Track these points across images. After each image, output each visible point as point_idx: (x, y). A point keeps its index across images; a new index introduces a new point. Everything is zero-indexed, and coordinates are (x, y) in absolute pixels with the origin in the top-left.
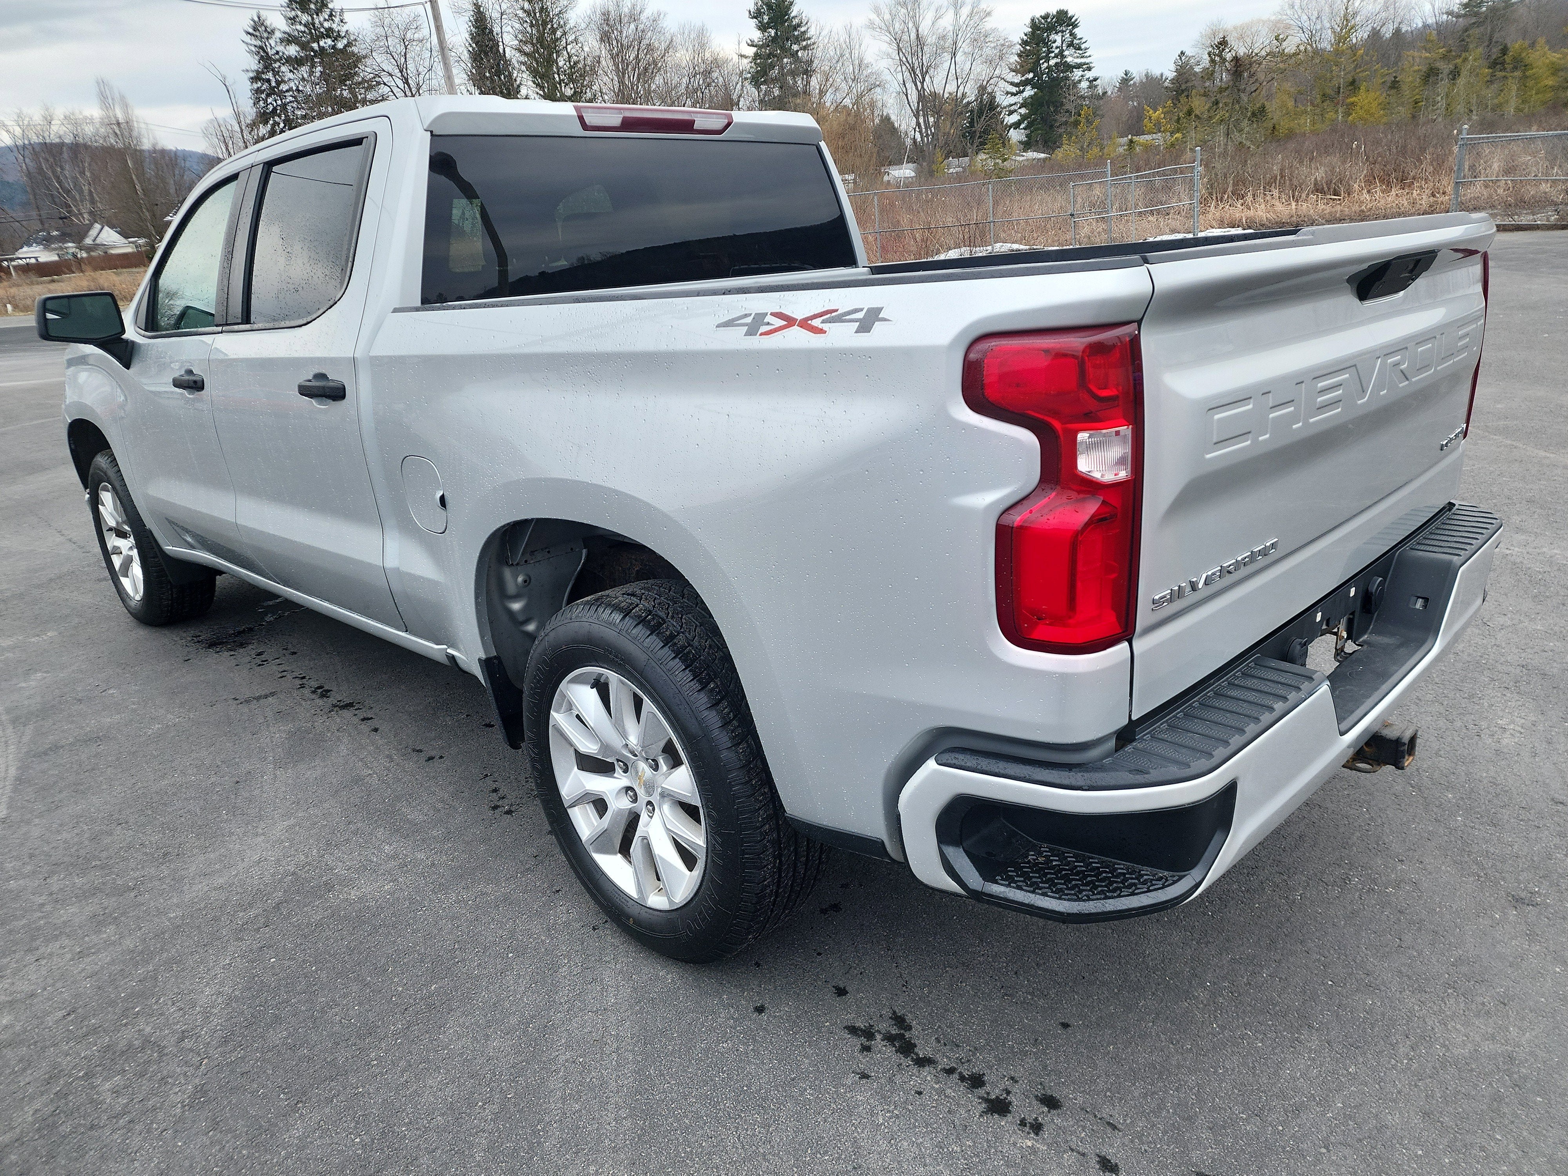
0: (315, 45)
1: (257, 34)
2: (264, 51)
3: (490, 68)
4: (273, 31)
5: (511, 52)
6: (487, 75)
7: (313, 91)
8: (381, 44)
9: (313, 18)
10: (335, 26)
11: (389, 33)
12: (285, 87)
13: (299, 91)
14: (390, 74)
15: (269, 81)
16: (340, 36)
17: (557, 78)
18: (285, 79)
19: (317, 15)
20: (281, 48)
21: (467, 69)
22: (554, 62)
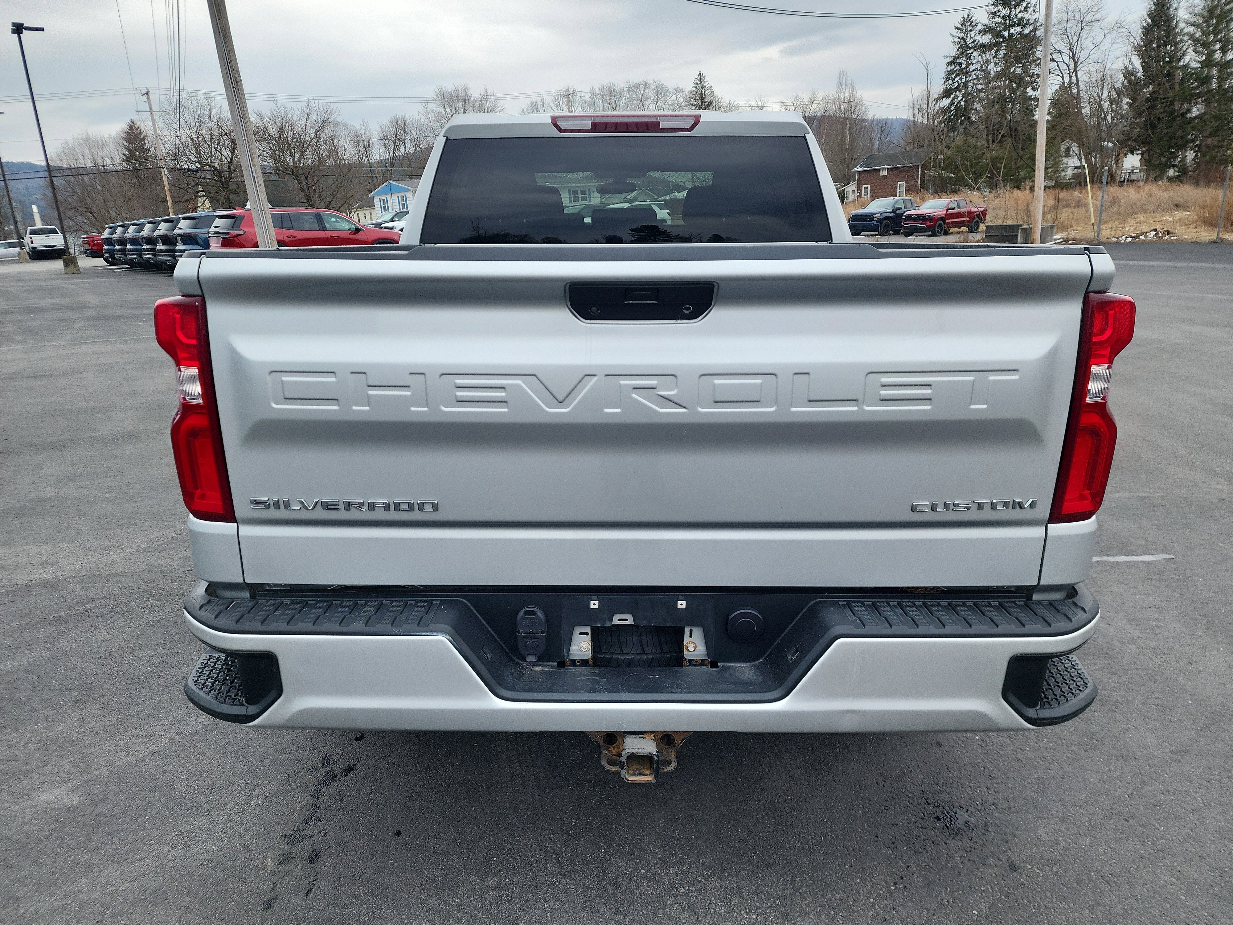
1: (964, 28)
2: (964, 41)
3: (1159, 40)
4: (976, 25)
5: (1182, 25)
6: (1155, 45)
7: (993, 69)
8: (1060, 27)
9: (1011, 11)
10: (1027, 16)
11: (1071, 17)
12: (972, 68)
13: (981, 70)
14: (1060, 52)
15: (961, 64)
16: (1028, 23)
17: (1218, 46)
18: (974, 62)
19: (1015, 8)
20: (978, 38)
21: (1135, 42)
22: (1221, 31)
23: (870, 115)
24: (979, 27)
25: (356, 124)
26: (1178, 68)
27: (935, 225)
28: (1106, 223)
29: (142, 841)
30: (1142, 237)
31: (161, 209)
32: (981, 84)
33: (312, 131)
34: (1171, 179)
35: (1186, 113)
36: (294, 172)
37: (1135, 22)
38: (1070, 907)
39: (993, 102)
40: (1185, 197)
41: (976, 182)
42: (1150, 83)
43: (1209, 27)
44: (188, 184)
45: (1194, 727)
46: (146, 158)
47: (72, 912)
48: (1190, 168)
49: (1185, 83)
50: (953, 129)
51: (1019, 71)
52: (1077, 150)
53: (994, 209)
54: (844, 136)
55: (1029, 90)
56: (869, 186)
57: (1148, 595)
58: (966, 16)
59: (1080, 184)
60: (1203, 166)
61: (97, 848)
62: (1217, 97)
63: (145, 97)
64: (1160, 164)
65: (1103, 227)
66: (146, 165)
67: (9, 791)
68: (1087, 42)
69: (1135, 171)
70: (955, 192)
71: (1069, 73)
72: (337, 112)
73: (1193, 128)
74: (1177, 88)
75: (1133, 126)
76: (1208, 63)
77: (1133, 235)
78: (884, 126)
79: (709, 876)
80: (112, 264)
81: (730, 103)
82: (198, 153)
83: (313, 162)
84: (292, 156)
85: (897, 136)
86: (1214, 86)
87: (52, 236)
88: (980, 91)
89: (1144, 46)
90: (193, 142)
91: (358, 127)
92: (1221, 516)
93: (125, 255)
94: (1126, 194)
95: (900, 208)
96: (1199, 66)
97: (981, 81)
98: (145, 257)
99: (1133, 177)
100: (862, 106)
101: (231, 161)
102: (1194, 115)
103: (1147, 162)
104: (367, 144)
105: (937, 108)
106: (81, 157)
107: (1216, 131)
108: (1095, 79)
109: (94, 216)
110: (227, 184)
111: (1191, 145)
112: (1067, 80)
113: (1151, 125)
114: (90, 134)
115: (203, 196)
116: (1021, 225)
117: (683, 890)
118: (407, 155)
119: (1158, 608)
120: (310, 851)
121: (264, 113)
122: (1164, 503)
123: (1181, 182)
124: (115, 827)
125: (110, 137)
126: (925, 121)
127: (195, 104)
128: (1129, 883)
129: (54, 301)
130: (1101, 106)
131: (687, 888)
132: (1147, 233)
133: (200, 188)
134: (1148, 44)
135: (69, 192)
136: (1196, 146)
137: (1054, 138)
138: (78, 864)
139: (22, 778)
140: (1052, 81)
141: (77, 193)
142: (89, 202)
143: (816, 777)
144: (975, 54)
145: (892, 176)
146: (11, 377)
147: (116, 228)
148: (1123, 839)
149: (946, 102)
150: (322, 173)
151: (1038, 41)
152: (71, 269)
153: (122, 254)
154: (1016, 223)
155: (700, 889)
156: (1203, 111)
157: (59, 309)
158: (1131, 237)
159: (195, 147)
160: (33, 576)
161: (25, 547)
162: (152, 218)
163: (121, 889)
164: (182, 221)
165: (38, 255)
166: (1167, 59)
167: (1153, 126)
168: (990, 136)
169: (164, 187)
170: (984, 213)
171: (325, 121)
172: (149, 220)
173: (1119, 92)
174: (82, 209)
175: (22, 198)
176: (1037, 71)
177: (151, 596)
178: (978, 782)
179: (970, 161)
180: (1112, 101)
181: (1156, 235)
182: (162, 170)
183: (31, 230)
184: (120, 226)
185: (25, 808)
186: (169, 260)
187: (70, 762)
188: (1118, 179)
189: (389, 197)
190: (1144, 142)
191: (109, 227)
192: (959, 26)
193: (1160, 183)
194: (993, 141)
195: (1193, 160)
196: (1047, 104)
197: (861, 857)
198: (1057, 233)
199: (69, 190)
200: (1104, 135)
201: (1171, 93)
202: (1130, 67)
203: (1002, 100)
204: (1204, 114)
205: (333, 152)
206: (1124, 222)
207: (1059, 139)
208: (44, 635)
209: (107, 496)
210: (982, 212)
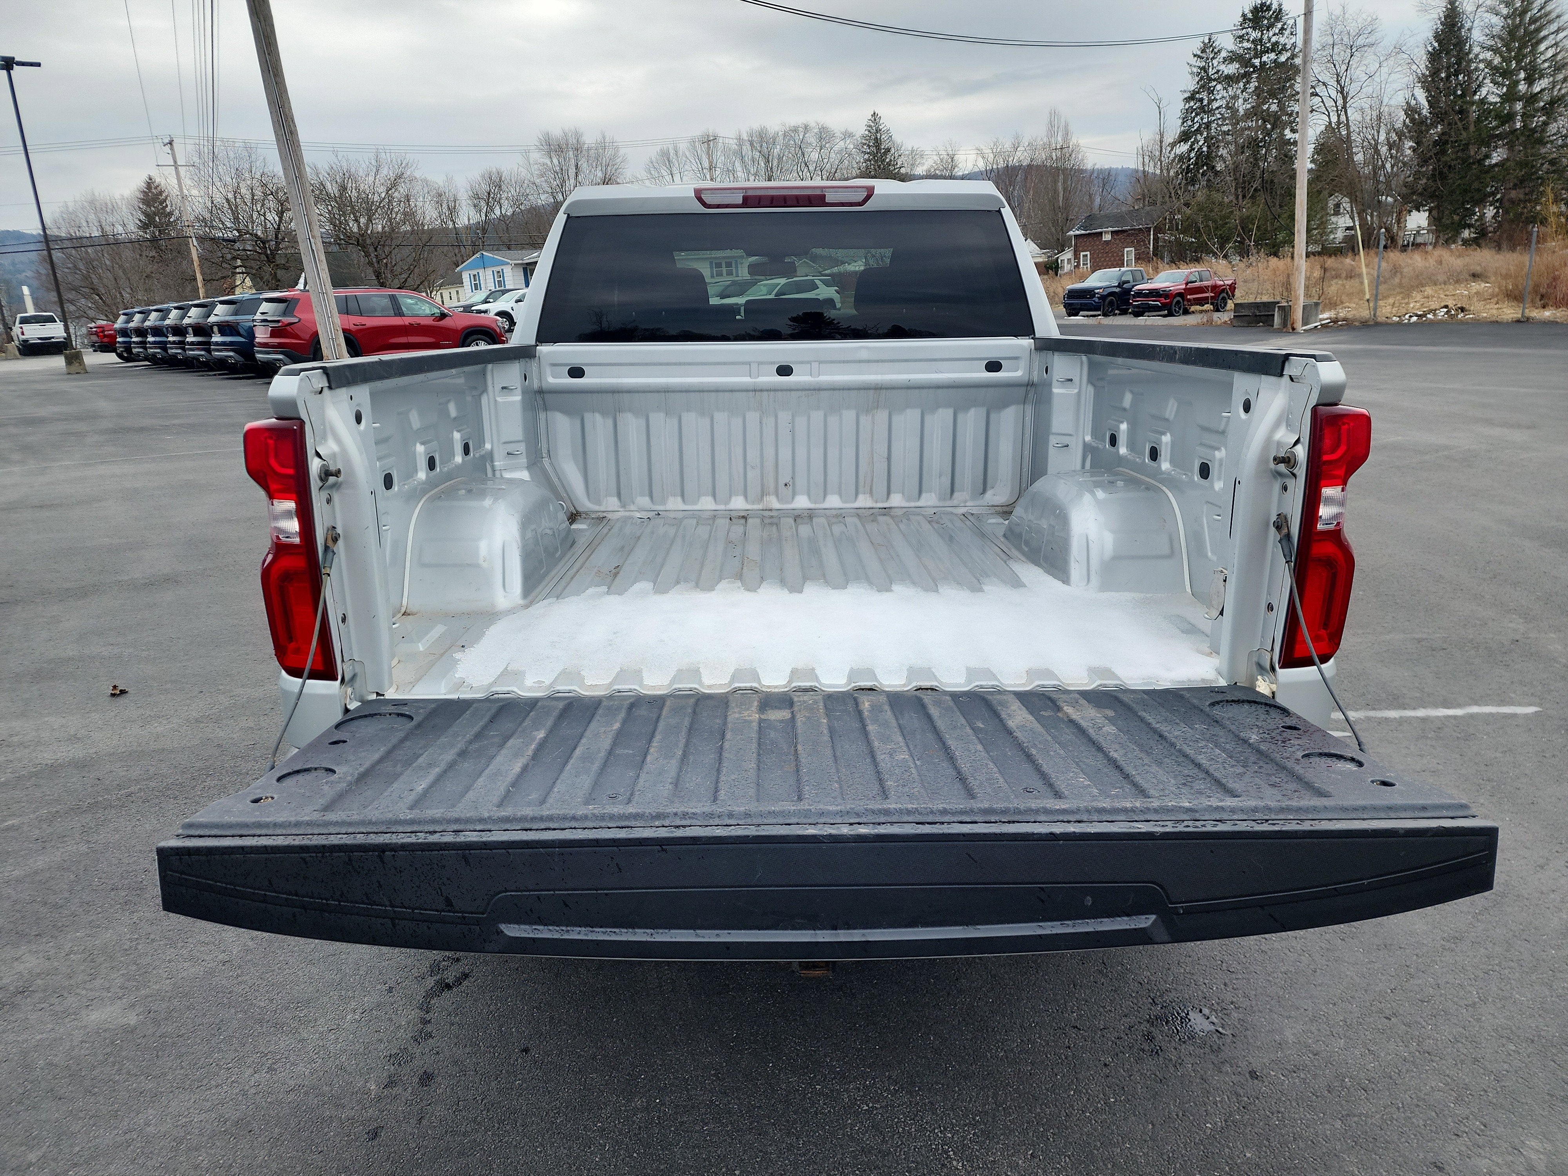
0: (1257, 62)
1: (1204, 55)
2: (1205, 72)
3: (1448, 68)
4: (1219, 51)
5: (1476, 50)
6: (1443, 75)
7: (1242, 107)
8: (1324, 54)
9: (1262, 34)
10: (1282, 40)
11: (1337, 41)
12: (1215, 105)
13: (1228, 107)
14: (1324, 84)
15: (1201, 100)
16: (1284, 49)
17: (1522, 75)
18: (1218, 97)
19: (1268, 30)
20: (1222, 67)
21: (1419, 71)
22: (1525, 56)
23: (1089, 166)
24: (1224, 54)
25: (438, 179)
26: (1473, 103)
27: (1171, 302)
28: (1385, 298)
29: (217, 1065)
30: (1430, 316)
31: (189, 288)
32: (1227, 124)
33: (382, 190)
34: (1466, 242)
35: (1484, 160)
36: (361, 241)
37: (1418, 47)
38: (1319, 1119)
39: (1243, 147)
40: (1483, 264)
41: (1222, 248)
42: (1439, 123)
43: (1510, 53)
44: (223, 257)
45: (1471, 910)
46: (169, 224)
47: (138, 1148)
48: (1491, 229)
49: (1482, 122)
50: (1193, 182)
51: (1274, 108)
52: (1348, 206)
53: (1245, 281)
54: (1056, 191)
55: (1287, 132)
56: (1088, 253)
57: (1422, 756)
58: (1207, 41)
59: (1353, 250)
60: (1506, 226)
61: (164, 1074)
62: (1522, 139)
63: (168, 147)
64: (1453, 223)
65: (1381, 303)
66: (169, 234)
67: (51, 1010)
68: (1358, 72)
69: (1422, 232)
70: (1197, 260)
71: (1337, 111)
72: (415, 166)
73: (1493, 178)
74: (1472, 128)
75: (1418, 175)
76: (1510, 97)
77: (1419, 313)
78: (1106, 178)
79: (896, 1091)
80: (127, 360)
81: (912, 151)
82: (236, 219)
83: (383, 227)
84: (357, 220)
85: (1123, 191)
86: (1518, 125)
87: (49, 325)
88: (1227, 133)
89: (1430, 76)
90: (229, 205)
91: (441, 184)
92: (1513, 661)
93: (145, 348)
94: (1410, 261)
95: (1128, 282)
96: (1498, 100)
97: (1227, 122)
98: (170, 351)
99: (1419, 240)
100: (1078, 152)
101: (279, 228)
102: (1494, 162)
103: (1436, 220)
104: (452, 204)
105: (1172, 156)
106: (85, 224)
107: (1522, 181)
108: (1369, 118)
109: (101, 298)
110: (274, 258)
111: (1491, 199)
112: (1334, 119)
113: (1439, 175)
114: (97, 194)
115: (243, 273)
116: (1278, 303)
117: (866, 1108)
118: (503, 218)
119: (1434, 772)
120: (421, 1072)
121: (320, 166)
122: (1445, 646)
123: (1479, 246)
124: (183, 1050)
125: (123, 198)
126: (1158, 172)
127: (232, 155)
128: (1388, 1090)
129: (56, 409)
130: (1377, 151)
131: (871, 1105)
132: (1435, 310)
133: (239, 262)
134: (1435, 73)
135: (69, 268)
136: (1497, 201)
137: (1319, 192)
138: (141, 1093)
139: (66, 995)
140: (1315, 121)
141: (80, 270)
142: (95, 281)
143: (1022, 976)
144: (1219, 87)
145: (1118, 241)
146: (11, 507)
147: (133, 315)
148: (1383, 1040)
149: (1183, 148)
150: (394, 243)
151: (1296, 70)
152: (75, 367)
153: (141, 347)
154: (1272, 300)
155: (887, 1106)
156: (1505, 156)
157: (66, 420)
158: (1417, 315)
159: (232, 210)
160: (59, 754)
161: (46, 719)
162: (180, 301)
163: (195, 1120)
164: (219, 306)
165: (30, 350)
166: (1459, 92)
167: (1443, 176)
168: (1239, 190)
169: (192, 261)
170: (1233, 287)
171: (399, 177)
172: (176, 305)
173: (1400, 134)
174: (87, 290)
175: (8, 277)
176: (1296, 108)
177: (208, 775)
178: (1215, 978)
179: (1215, 221)
180: (1391, 146)
181: (1447, 313)
182: (190, 240)
183: (21, 317)
184: (139, 312)
185: (73, 1030)
186: (202, 355)
187: (123, 975)
188: (1400, 242)
189: (481, 272)
190: (1433, 196)
191: (124, 314)
192: (1199, 53)
193: (1453, 246)
194: (1244, 197)
195: (1494, 217)
196: (1310, 149)
197: (1075, 1066)
198: (1323, 312)
199: (70, 265)
200: (1382, 187)
201: (1464, 134)
202: (1413, 102)
203: (1254, 144)
204: (1507, 159)
205: (409, 215)
206: (1409, 296)
207: (1325, 193)
208: (79, 825)
209: (144, 654)
210: (1230, 286)
